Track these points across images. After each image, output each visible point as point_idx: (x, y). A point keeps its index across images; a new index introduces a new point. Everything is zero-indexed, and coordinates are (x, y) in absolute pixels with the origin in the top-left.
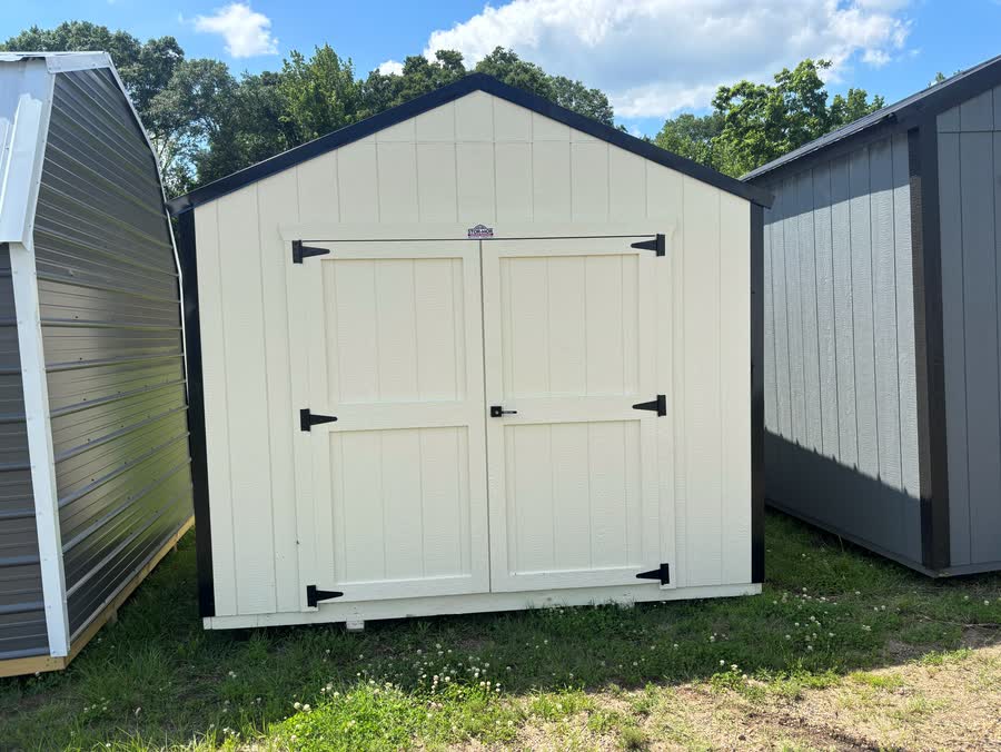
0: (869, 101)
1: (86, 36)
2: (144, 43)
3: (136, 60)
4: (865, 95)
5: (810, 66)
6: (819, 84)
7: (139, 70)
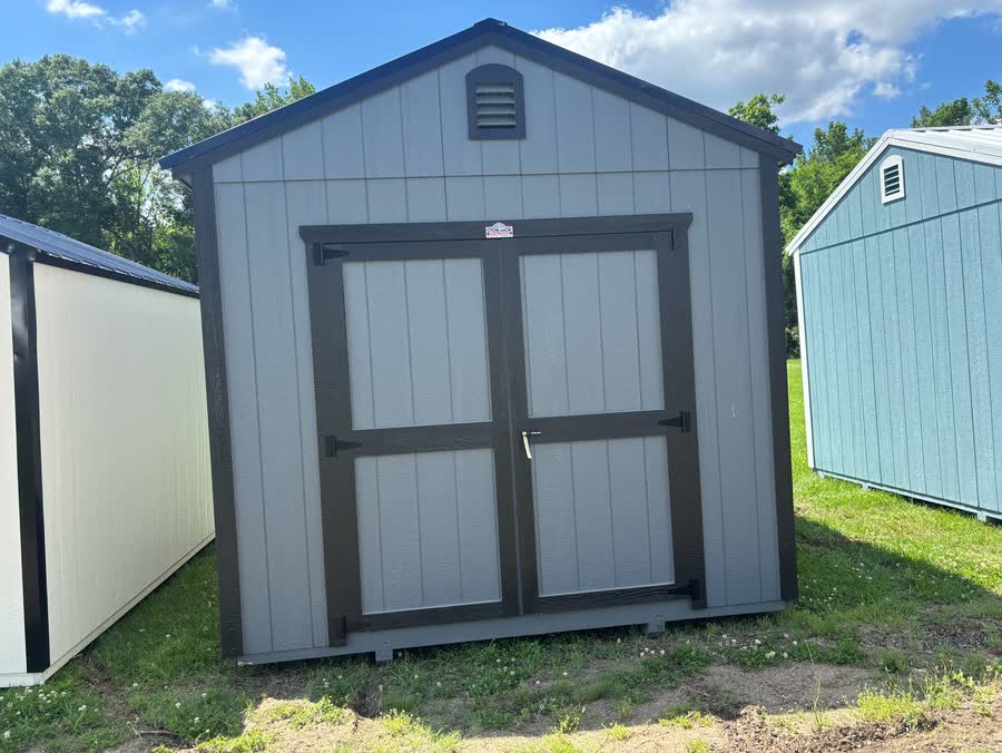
0: (850, 134)
1: (63, 69)
3: (113, 91)
5: (763, 101)
6: (771, 119)
7: (115, 101)
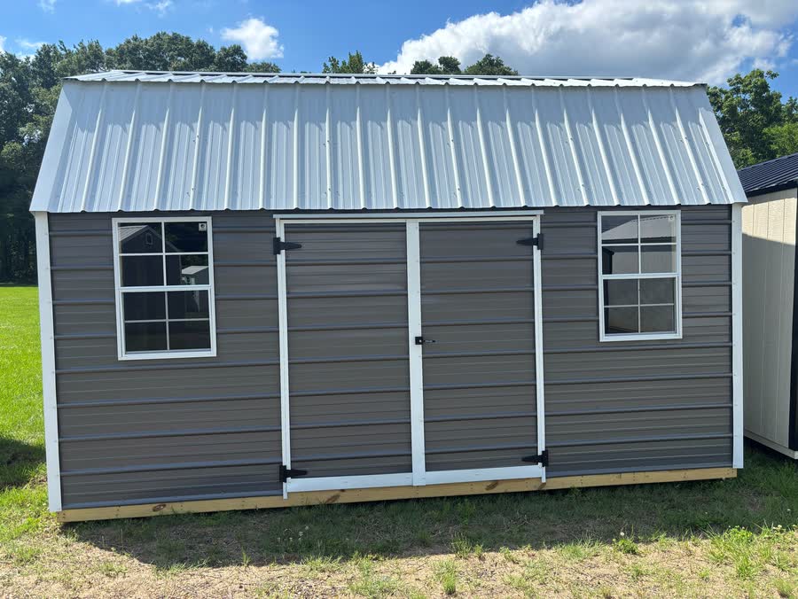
2: (217, 49)
4: (781, 96)
